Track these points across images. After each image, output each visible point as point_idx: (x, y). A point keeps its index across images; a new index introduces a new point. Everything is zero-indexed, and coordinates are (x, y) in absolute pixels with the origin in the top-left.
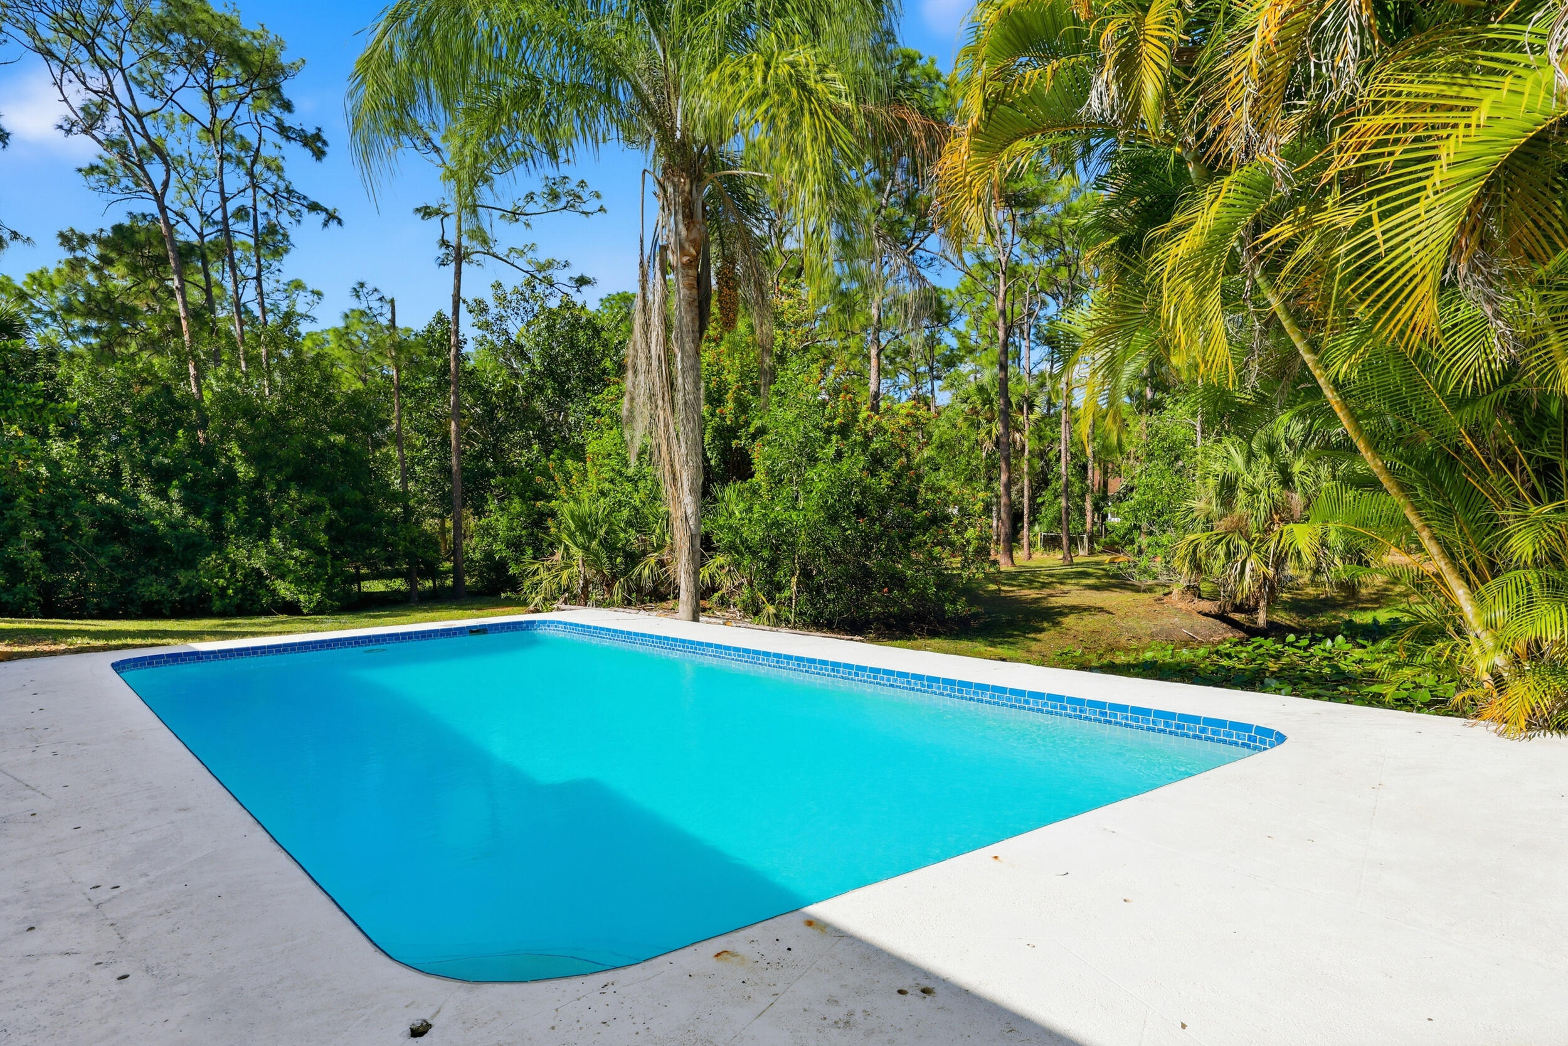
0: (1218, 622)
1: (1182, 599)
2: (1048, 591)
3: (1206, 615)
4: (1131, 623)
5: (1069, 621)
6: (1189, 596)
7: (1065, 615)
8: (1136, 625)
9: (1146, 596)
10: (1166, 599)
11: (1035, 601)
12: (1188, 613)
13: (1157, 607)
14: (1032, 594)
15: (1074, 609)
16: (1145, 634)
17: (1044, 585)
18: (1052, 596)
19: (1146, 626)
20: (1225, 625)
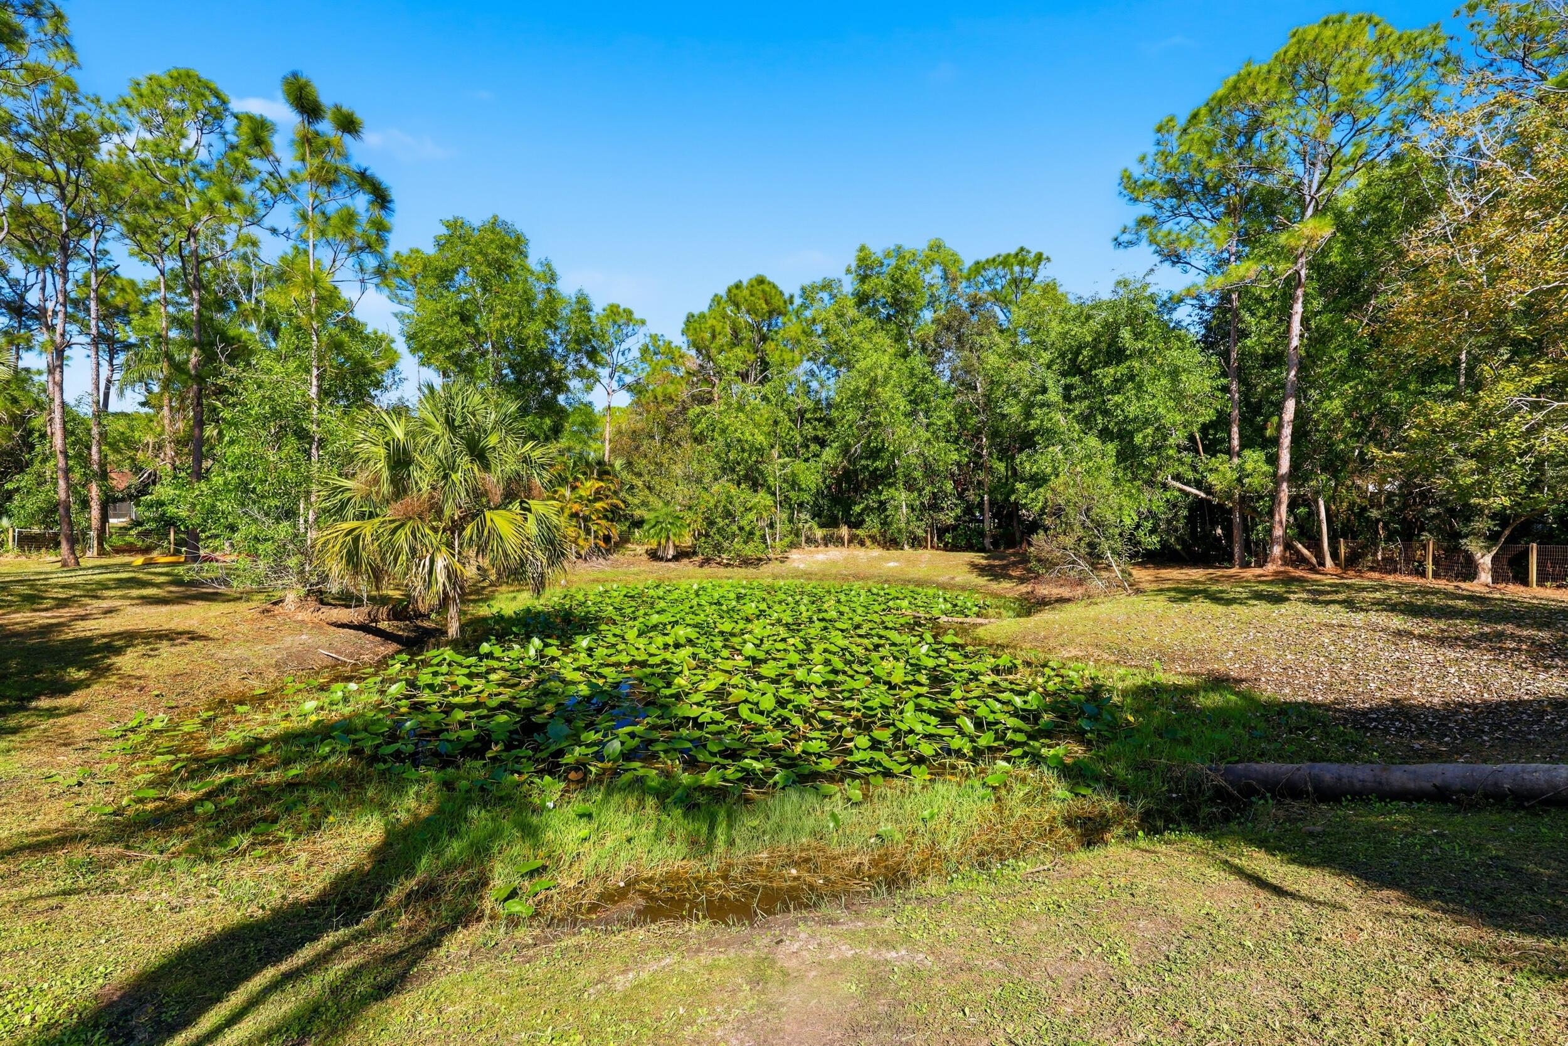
0: (361, 634)
1: (301, 608)
2: (76, 611)
3: (343, 626)
4: (238, 651)
5: (127, 661)
6: (312, 603)
7: (119, 651)
8: (246, 654)
9: (242, 606)
10: (277, 609)
11: (46, 630)
12: (317, 626)
13: (267, 622)
14: (42, 618)
15: (130, 638)
16: (268, 666)
17: (62, 603)
18: (83, 618)
19: (262, 654)
20: (371, 637)
